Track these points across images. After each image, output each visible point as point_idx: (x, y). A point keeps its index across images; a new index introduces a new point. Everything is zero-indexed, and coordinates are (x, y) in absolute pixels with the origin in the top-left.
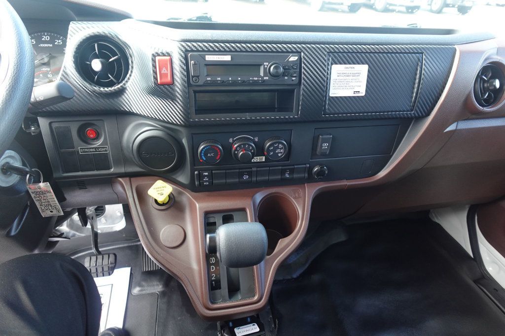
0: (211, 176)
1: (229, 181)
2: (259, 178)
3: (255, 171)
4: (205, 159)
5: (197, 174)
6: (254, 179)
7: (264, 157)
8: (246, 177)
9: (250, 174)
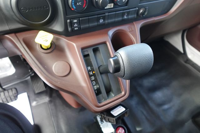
0: (79, 23)
1: (91, 25)
2: (109, 21)
3: (107, 15)
4: (75, 8)
5: (69, 22)
6: (106, 22)
7: (113, 4)
8: (101, 21)
9: (104, 18)
